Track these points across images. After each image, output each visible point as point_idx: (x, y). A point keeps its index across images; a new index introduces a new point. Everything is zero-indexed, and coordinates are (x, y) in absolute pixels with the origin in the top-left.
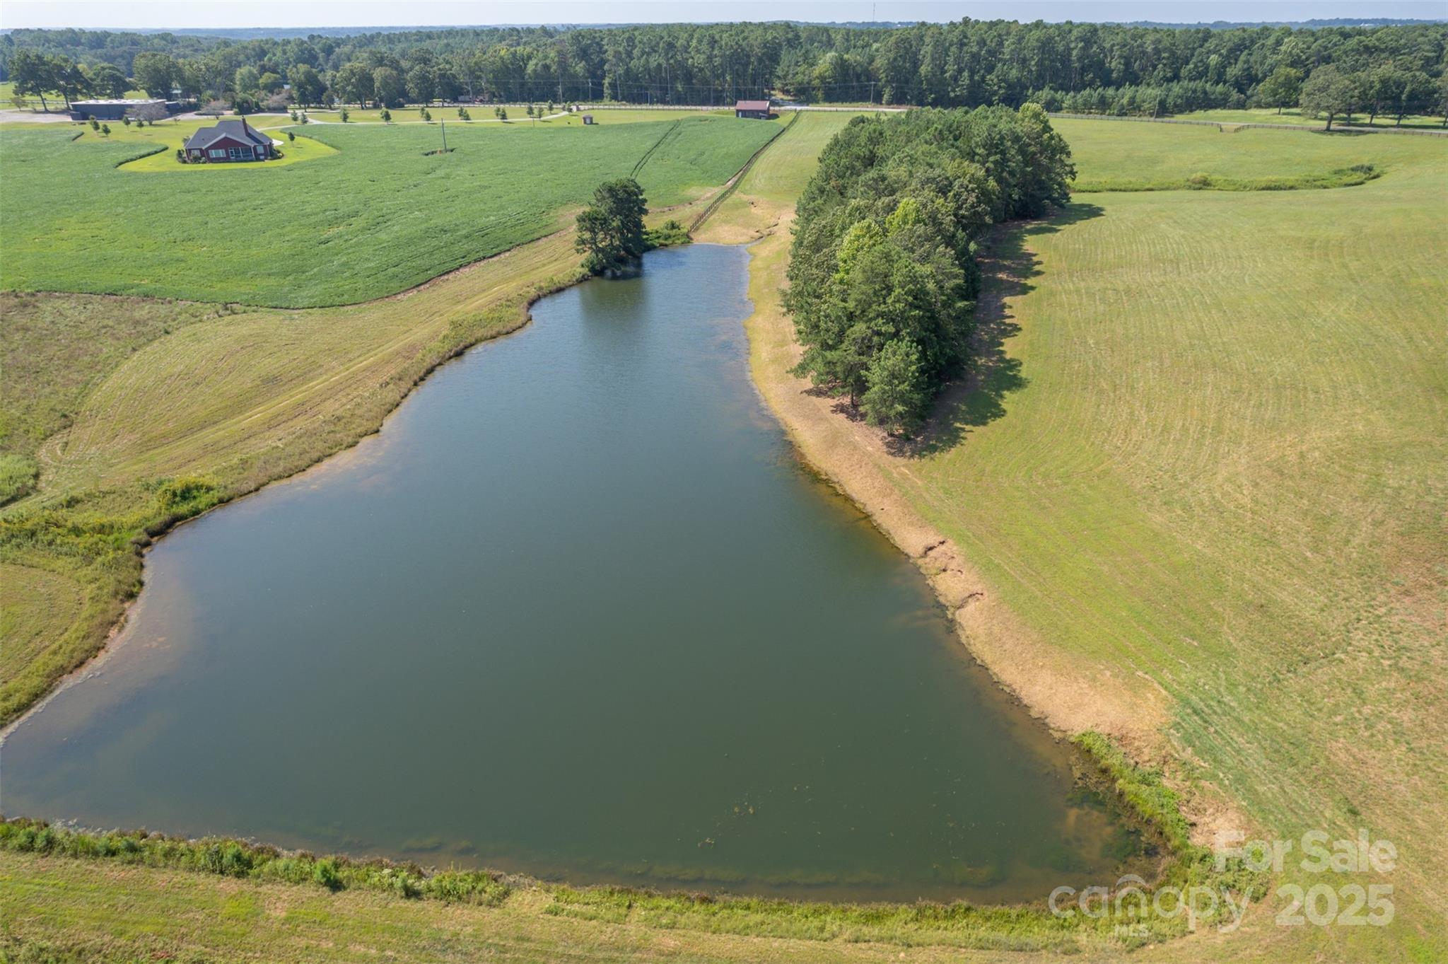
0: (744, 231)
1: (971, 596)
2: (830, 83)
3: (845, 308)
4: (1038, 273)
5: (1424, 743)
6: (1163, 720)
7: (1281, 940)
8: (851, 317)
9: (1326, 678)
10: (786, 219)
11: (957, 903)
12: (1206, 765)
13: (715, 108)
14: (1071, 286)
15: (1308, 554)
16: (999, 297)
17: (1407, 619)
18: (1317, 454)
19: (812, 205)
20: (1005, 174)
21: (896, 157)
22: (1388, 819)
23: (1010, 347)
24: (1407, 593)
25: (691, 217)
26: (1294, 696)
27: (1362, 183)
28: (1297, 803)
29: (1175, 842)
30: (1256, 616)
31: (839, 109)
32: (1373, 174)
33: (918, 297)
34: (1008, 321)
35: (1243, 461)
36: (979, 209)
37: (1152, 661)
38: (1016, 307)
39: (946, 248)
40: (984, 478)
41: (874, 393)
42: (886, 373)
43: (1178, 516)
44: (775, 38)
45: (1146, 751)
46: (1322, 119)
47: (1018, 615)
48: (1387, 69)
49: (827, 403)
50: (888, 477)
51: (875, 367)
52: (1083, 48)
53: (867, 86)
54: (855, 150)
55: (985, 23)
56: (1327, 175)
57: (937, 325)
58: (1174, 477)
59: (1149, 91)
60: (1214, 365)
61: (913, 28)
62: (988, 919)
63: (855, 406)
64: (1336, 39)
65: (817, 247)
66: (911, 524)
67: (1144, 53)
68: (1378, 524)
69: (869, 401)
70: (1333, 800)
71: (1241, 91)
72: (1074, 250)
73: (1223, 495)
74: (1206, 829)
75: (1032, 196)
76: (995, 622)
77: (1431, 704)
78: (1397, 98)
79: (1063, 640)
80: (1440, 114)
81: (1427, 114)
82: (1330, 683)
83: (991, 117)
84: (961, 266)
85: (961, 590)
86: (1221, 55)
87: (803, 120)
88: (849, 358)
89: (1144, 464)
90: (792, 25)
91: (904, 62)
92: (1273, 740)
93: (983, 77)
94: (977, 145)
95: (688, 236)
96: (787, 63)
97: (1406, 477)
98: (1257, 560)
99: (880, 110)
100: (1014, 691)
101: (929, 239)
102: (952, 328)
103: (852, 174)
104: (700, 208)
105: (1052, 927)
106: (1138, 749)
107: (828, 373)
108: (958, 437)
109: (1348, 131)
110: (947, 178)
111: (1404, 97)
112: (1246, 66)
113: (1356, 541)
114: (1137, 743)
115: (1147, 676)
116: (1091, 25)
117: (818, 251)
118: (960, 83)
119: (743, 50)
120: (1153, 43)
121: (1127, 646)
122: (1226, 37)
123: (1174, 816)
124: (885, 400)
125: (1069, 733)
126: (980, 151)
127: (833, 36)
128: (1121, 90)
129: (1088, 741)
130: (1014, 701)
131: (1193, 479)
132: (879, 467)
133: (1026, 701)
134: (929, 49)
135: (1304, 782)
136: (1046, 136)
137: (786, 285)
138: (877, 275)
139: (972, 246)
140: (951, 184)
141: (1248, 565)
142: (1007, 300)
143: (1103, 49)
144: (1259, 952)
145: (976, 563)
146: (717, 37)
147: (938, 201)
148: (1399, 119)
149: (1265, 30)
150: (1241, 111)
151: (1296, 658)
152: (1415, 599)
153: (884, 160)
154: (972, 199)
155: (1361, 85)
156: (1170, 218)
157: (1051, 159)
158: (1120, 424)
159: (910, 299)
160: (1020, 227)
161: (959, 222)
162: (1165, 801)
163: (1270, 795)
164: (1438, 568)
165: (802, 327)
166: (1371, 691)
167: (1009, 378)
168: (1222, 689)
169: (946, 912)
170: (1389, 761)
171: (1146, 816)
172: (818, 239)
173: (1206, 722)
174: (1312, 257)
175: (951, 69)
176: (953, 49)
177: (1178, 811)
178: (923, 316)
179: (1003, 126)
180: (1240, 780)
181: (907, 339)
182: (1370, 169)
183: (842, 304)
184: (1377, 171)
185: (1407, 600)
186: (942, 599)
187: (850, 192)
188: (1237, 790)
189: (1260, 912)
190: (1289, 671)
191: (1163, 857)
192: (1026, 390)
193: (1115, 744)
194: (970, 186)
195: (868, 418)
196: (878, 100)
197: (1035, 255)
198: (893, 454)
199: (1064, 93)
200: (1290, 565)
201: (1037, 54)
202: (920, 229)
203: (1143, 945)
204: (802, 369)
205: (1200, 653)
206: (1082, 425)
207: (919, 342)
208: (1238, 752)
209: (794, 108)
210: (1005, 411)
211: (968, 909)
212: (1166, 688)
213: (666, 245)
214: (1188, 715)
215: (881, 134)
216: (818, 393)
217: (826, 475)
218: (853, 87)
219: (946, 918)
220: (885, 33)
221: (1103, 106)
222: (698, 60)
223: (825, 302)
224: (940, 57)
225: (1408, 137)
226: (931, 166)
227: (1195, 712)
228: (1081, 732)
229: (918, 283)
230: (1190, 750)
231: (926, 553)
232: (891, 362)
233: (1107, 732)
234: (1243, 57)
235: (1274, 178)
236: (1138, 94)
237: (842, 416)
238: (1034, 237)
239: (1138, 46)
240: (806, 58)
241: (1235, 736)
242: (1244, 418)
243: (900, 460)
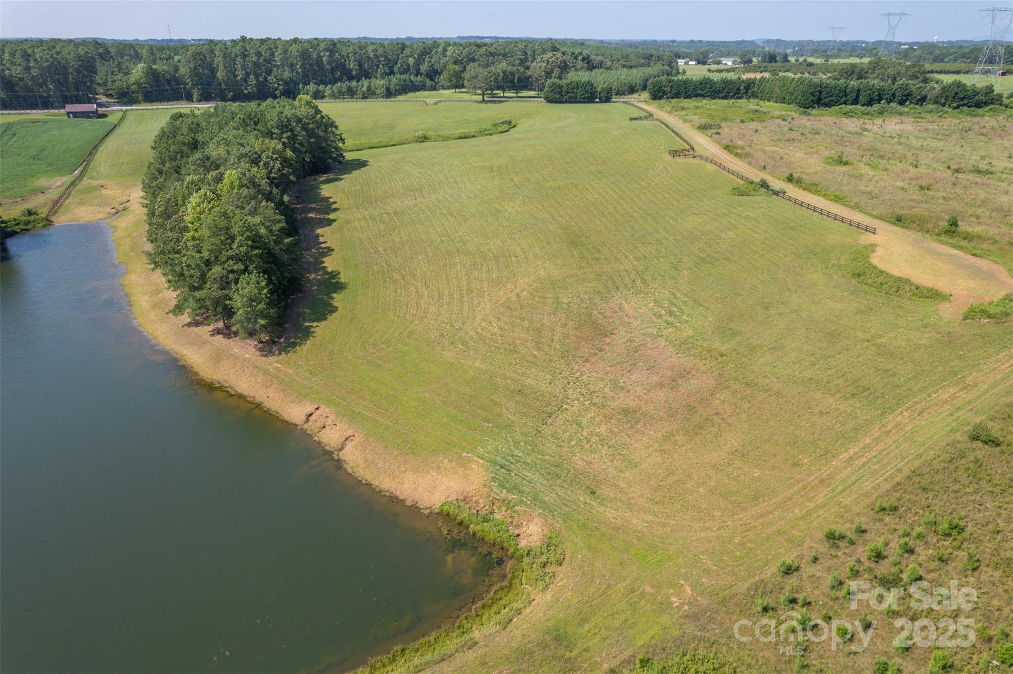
0: (101, 209)
1: (346, 439)
2: (146, 88)
3: (201, 257)
4: (336, 210)
5: (613, 442)
6: (485, 478)
7: (578, 581)
8: (208, 263)
9: (562, 422)
10: (136, 195)
11: (395, 650)
12: (516, 497)
13: (45, 111)
14: (359, 215)
15: (535, 353)
16: (313, 230)
17: (590, 375)
18: (525, 293)
19: (155, 183)
20: (296, 145)
21: (214, 141)
22: (609, 490)
23: (330, 263)
24: (587, 361)
25: (46, 203)
26: (549, 438)
27: (508, 131)
28: (566, 499)
29: (512, 550)
30: (518, 398)
31: (159, 107)
32: (512, 125)
33: (256, 240)
34: (323, 246)
35: (488, 306)
36: (285, 172)
37: (470, 444)
38: (326, 235)
39: (267, 202)
40: (334, 357)
41: (240, 314)
42: (245, 299)
43: (461, 349)
44: (87, 52)
45: (481, 501)
46: (479, 95)
47: (381, 442)
48: (502, 66)
49: (205, 331)
50: (266, 373)
51: (236, 297)
52: (330, 56)
53: (177, 89)
54: (180, 138)
55: (257, 40)
56: (490, 128)
57: (274, 256)
58: (452, 326)
59: (378, 82)
60: (458, 251)
61: (204, 45)
62: (417, 650)
63: (228, 327)
64: (474, 48)
65: (167, 215)
66: (293, 402)
67: (369, 58)
68: (564, 326)
69: (238, 322)
70: (582, 490)
71: (432, 80)
72: (355, 190)
73: (482, 329)
74: (525, 535)
75: (319, 158)
76: (367, 451)
77: (612, 418)
78: (512, 82)
79: (414, 449)
80: (534, 90)
81: (529, 90)
82: (565, 424)
83: (277, 106)
84: (281, 213)
85: (338, 437)
86: (414, 58)
87: (130, 118)
88: (214, 293)
89: (433, 322)
90: (100, 41)
91: (203, 69)
92: (545, 468)
93: (265, 78)
94: (272, 127)
95: (48, 220)
96: (103, 73)
97: (570, 296)
98: (510, 364)
99: (193, 106)
100: (392, 493)
101: (253, 198)
102: (286, 257)
103: (182, 157)
104: (53, 195)
105: (457, 636)
106: (476, 502)
107: (200, 308)
108: (309, 332)
109: (495, 101)
110: (256, 153)
111: (516, 81)
112: (430, 64)
113: (556, 339)
114: (474, 499)
115: (469, 455)
116: (331, 40)
117: (169, 218)
118: (249, 83)
119: (59, 63)
120: (373, 51)
121: (453, 440)
122: (415, 46)
123: (506, 535)
124: (250, 319)
125: (433, 507)
126: (275, 131)
127: (139, 51)
128: (360, 82)
129: (446, 508)
130: (394, 500)
131: (463, 324)
132: (258, 367)
133: (401, 498)
134: (220, 59)
135: (566, 486)
136: (318, 116)
137: (149, 247)
138: (221, 229)
139: (286, 198)
140: (260, 156)
141: (507, 368)
142: (319, 231)
143: (342, 56)
144: (569, 594)
145: (344, 416)
146: (29, 51)
147: (253, 170)
148: (517, 93)
149: (435, 43)
150: (434, 92)
151: (545, 415)
152: (591, 363)
153: (204, 144)
154: (278, 165)
155: (494, 74)
156: (410, 162)
157: (326, 131)
158: (412, 300)
159: (250, 243)
160: (315, 180)
161: (272, 183)
162: (499, 528)
163: (552, 501)
164: (597, 343)
165: (170, 277)
166: (584, 421)
167: (333, 284)
168: (512, 448)
169: (389, 659)
170: (602, 457)
171: (492, 541)
172: (166, 209)
173: (508, 471)
174: (494, 177)
175: (240, 74)
176: (239, 59)
177: (508, 531)
178: (262, 253)
179: (287, 112)
180: (535, 499)
181: (255, 271)
182: (510, 122)
183: (198, 255)
184: (513, 123)
185: (587, 364)
186: (327, 448)
187: (183, 171)
188: (535, 505)
189: (564, 571)
190: (543, 425)
191: (507, 562)
192: (347, 290)
193: (462, 504)
194: (274, 156)
195: (240, 334)
196: (189, 98)
197: (330, 198)
198: (265, 356)
199: (324, 86)
200: (528, 362)
201: (300, 61)
202: (245, 192)
203: (511, 620)
204: (178, 309)
205: (495, 429)
206: (389, 306)
207: (264, 272)
208: (530, 482)
209: (119, 108)
210: (336, 307)
211: (403, 650)
212: (482, 458)
213: (28, 230)
214: (498, 470)
215: (198, 125)
216: (197, 324)
217: (219, 383)
218: (167, 90)
219: (390, 663)
220: (182, 48)
221: (351, 93)
222: (17, 71)
223: (185, 255)
224: (230, 66)
225: (523, 103)
226: (242, 145)
227: (502, 467)
228: (440, 504)
229: (253, 230)
230: (504, 491)
231: (307, 419)
232: (247, 290)
233: (455, 498)
234: (427, 59)
235: (463, 131)
236: (372, 84)
237: (220, 337)
238: (327, 185)
239: (364, 54)
240: (120, 69)
241: (526, 473)
242: (482, 280)
243: (272, 359)
